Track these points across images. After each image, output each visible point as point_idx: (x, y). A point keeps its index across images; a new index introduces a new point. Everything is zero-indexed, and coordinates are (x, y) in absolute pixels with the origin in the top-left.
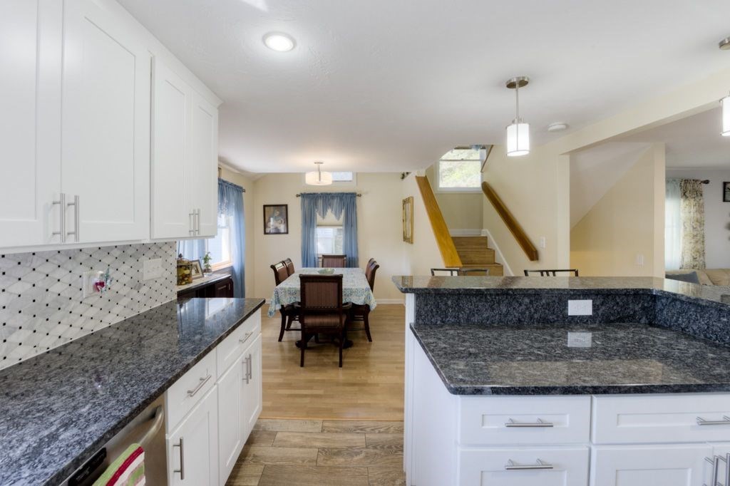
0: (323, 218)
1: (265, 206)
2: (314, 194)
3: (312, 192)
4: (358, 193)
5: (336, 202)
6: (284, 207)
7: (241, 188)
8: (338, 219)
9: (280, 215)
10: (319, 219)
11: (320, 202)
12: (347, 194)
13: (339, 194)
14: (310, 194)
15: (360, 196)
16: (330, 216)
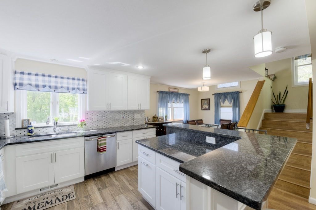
0: (224, 103)
1: (202, 100)
2: (220, 93)
3: (219, 93)
4: (240, 91)
5: (229, 96)
6: (208, 100)
7: (188, 94)
8: (230, 104)
9: (207, 103)
10: (222, 104)
11: (223, 97)
12: (234, 92)
13: (230, 92)
14: (218, 94)
15: (241, 92)
16: (227, 103)
